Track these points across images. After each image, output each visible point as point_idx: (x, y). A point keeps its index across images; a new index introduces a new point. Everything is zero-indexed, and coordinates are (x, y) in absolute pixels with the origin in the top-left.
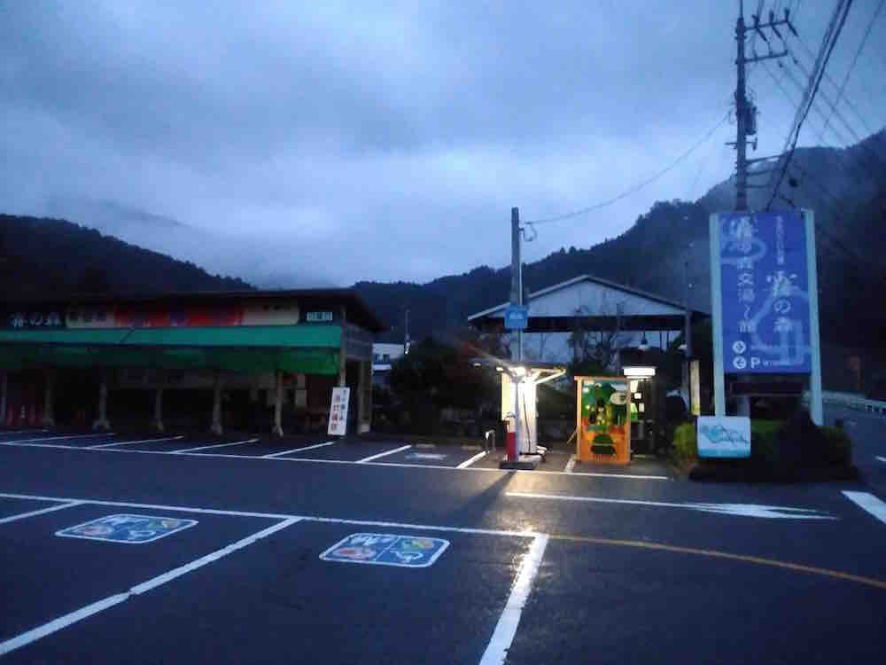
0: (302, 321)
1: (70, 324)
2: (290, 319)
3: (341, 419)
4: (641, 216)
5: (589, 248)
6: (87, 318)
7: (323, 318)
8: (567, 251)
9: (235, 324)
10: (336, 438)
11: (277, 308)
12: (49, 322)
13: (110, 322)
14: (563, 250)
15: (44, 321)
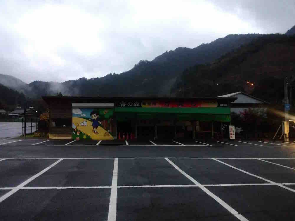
2: (215, 106)
3: (233, 134)
4: (136, 65)
5: (120, 74)
6: (150, 105)
7: (225, 106)
8: (113, 74)
9: (199, 107)
11: (211, 102)
12: (135, 105)
13: (158, 106)
14: (111, 74)
15: (133, 105)
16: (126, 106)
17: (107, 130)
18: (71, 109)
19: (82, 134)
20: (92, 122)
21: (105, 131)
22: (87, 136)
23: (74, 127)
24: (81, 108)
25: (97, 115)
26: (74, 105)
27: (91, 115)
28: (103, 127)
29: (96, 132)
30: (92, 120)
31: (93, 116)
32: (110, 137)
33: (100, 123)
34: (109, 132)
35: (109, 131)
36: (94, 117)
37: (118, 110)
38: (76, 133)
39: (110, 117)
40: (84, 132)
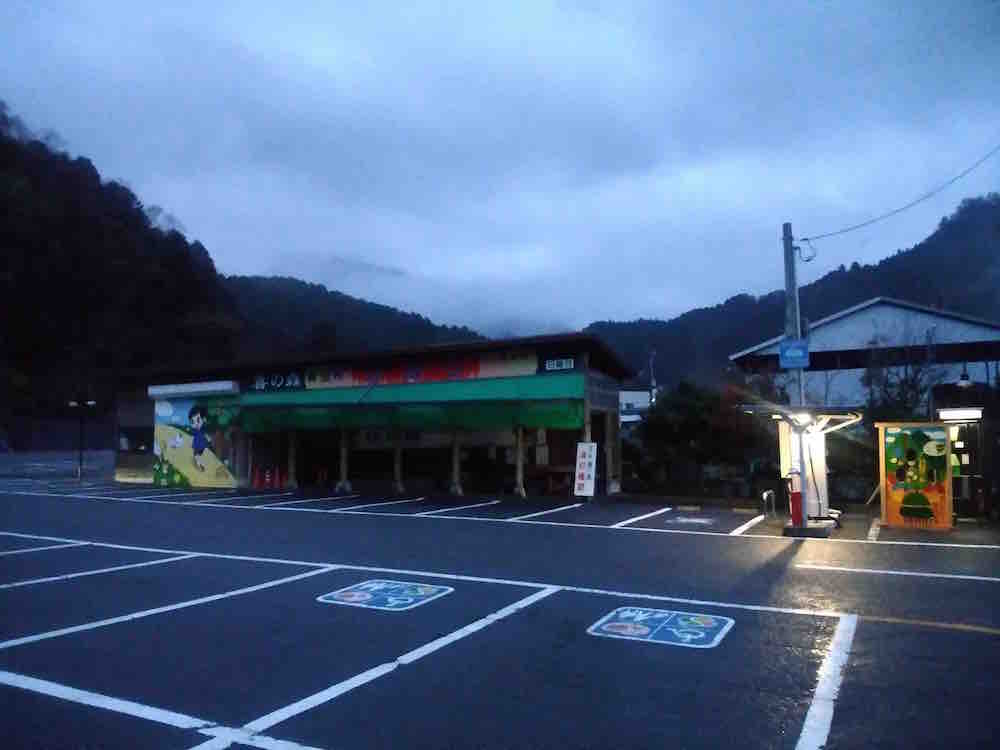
0: (541, 370)
1: (309, 385)
2: (530, 368)
3: (589, 476)
4: (944, 219)
5: (877, 263)
6: (326, 379)
7: (564, 367)
8: (848, 267)
9: (472, 376)
10: (584, 499)
11: (514, 357)
12: (289, 383)
13: (348, 381)
14: (842, 267)
15: (285, 382)
17: (222, 459)
18: (151, 402)
19: (172, 471)
20: (192, 438)
21: (220, 464)
22: (181, 477)
23: (157, 450)
24: (173, 400)
25: (202, 416)
26: (153, 391)
27: (190, 417)
29: (198, 463)
30: (193, 432)
31: (195, 418)
32: (230, 482)
33: (209, 440)
34: (229, 468)
35: (227, 462)
36: (198, 422)
37: (250, 399)
38: (160, 465)
39: (231, 422)
40: (176, 466)
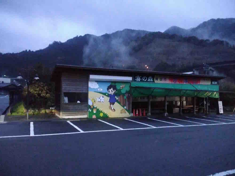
0: (211, 84)
1: (156, 81)
2: (209, 83)
6: (161, 80)
7: (215, 84)
9: (198, 84)
11: (207, 80)
12: (149, 80)
15: (147, 79)
16: (141, 81)
17: (123, 106)
19: (98, 111)
22: (104, 114)
23: (90, 103)
24: (98, 81)
25: (114, 90)
27: (108, 89)
28: (119, 103)
29: (112, 108)
30: (109, 96)
31: (110, 90)
32: (127, 115)
33: (117, 99)
34: (126, 109)
35: (125, 107)
36: (112, 92)
38: (92, 110)
40: (101, 109)
